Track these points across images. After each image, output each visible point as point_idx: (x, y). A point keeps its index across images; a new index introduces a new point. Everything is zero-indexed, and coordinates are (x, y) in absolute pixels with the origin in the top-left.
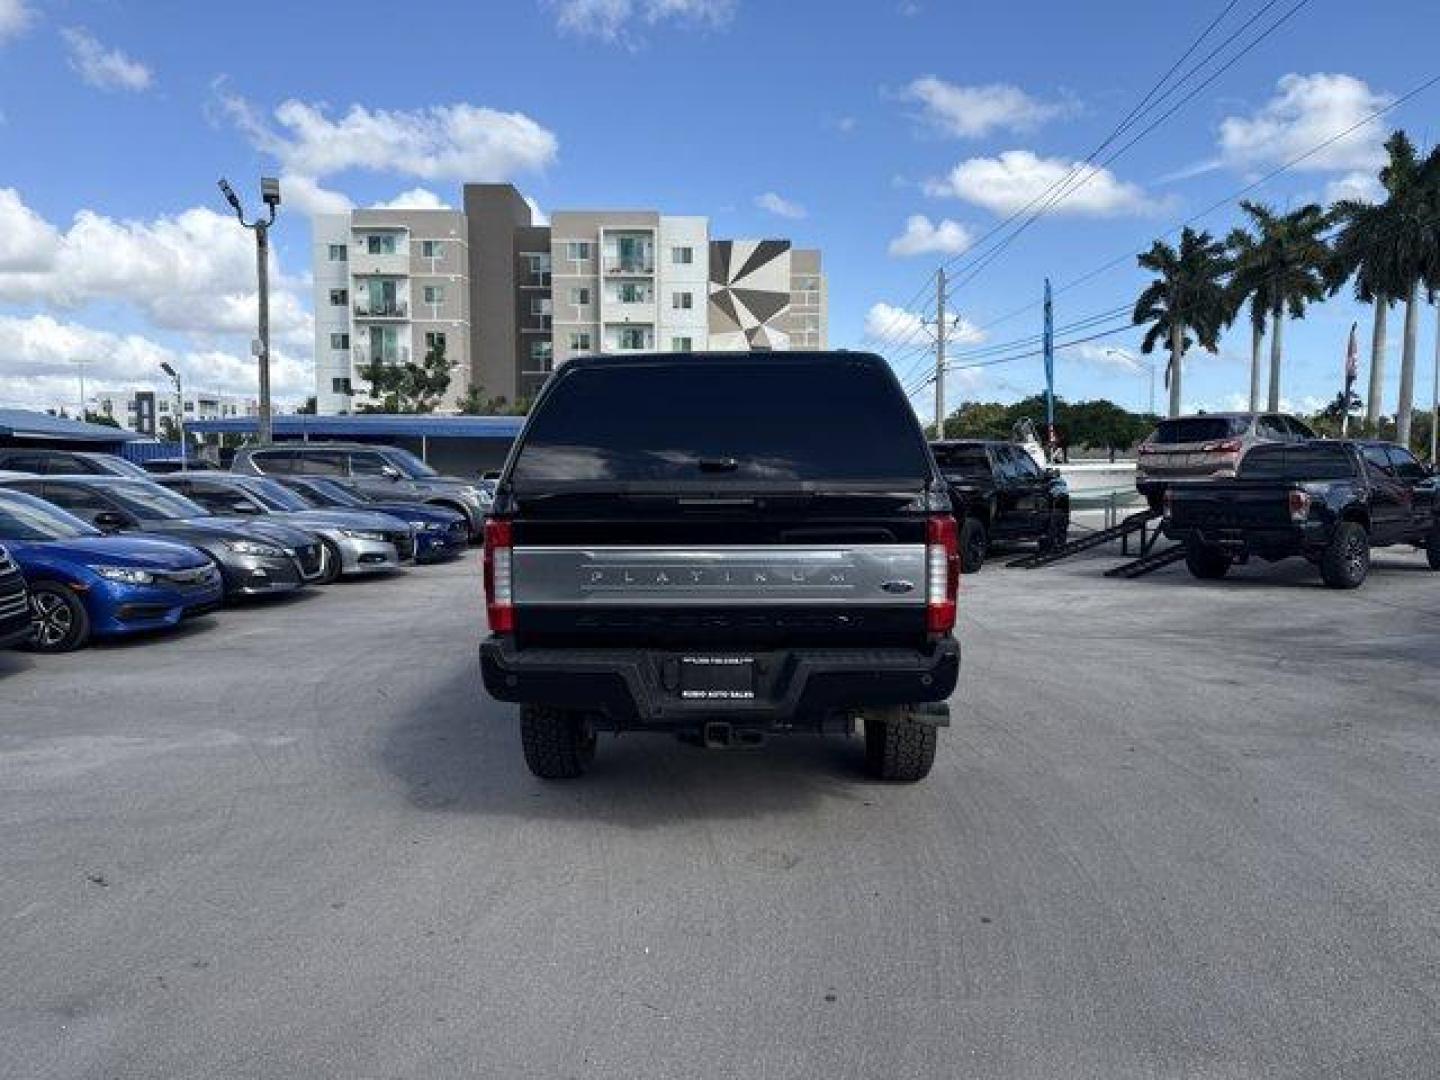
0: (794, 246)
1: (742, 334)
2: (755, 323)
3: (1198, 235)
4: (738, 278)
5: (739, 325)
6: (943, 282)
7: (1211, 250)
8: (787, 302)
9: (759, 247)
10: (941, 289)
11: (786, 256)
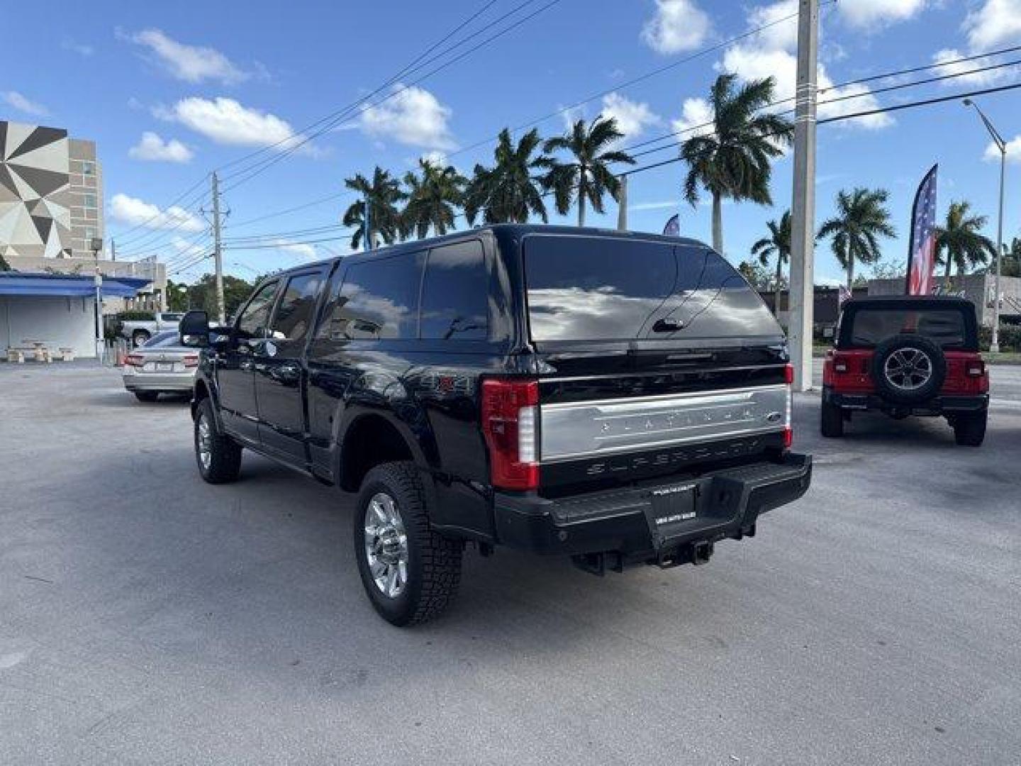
0: (70, 134)
1: (22, 205)
2: (36, 196)
3: (383, 173)
4: (16, 154)
5: (18, 195)
6: (216, 182)
7: (390, 184)
8: (68, 181)
9: (35, 131)
10: (215, 187)
11: (64, 141)
